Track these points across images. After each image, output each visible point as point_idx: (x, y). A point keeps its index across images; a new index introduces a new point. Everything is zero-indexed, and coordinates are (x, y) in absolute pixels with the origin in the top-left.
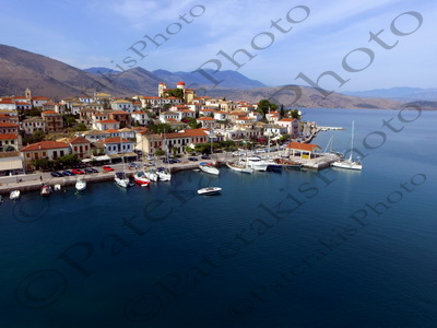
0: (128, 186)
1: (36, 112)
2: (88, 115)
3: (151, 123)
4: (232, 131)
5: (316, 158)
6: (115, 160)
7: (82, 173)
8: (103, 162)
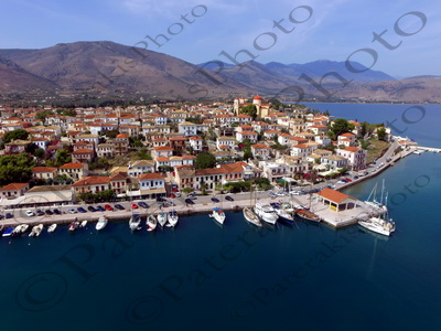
2: (153, 138)
3: (206, 148)
4: (274, 165)
5: (346, 211)
6: (145, 197)
7: (111, 209)
8: (135, 198)
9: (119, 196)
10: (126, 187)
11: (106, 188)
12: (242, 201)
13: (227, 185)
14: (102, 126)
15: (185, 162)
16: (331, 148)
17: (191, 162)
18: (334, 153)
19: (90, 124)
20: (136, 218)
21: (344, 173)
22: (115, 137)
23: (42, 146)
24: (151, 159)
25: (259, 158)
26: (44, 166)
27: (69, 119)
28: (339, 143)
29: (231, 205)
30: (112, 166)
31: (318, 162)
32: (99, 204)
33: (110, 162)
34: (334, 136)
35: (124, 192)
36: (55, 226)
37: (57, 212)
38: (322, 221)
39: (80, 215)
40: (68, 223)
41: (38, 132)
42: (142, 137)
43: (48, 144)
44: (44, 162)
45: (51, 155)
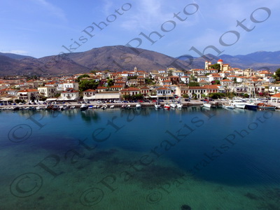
0: (159, 108)
1: (135, 77)
2: (159, 78)
6: (160, 98)
9: (145, 97)
10: (149, 93)
11: (138, 93)
13: (210, 94)
14: (128, 74)
34: (278, 78)
35: (148, 96)
36: (113, 106)
39: (126, 103)
42: (152, 79)
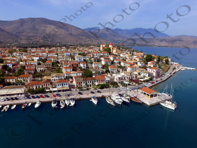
2: (63, 62)
3: (88, 67)
4: (119, 76)
5: (154, 98)
6: (59, 91)
7: (43, 97)
8: (54, 91)
9: (47, 90)
10: (50, 86)
11: (41, 87)
12: (105, 93)
13: (98, 85)
14: (40, 57)
15: (78, 74)
16: (145, 68)
17: (81, 74)
18: (146, 70)
19: (34, 56)
20: (55, 101)
21: (151, 79)
22: (45, 62)
23: (11, 66)
24: (62, 73)
25: (113, 73)
26: (11, 76)
27: (24, 53)
28: (148, 66)
29: (100, 95)
30: (44, 76)
31: (139, 74)
32: (37, 95)
33: (43, 74)
34: (146, 62)
35: (49, 89)
36: (15, 106)
37: (16, 99)
38: (143, 103)
39: (28, 100)
40: (22, 104)
41: (9, 60)
42: (58, 62)
43: (13, 65)
44: (11, 74)
45: (15, 71)
